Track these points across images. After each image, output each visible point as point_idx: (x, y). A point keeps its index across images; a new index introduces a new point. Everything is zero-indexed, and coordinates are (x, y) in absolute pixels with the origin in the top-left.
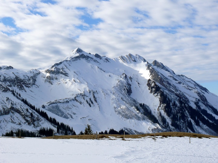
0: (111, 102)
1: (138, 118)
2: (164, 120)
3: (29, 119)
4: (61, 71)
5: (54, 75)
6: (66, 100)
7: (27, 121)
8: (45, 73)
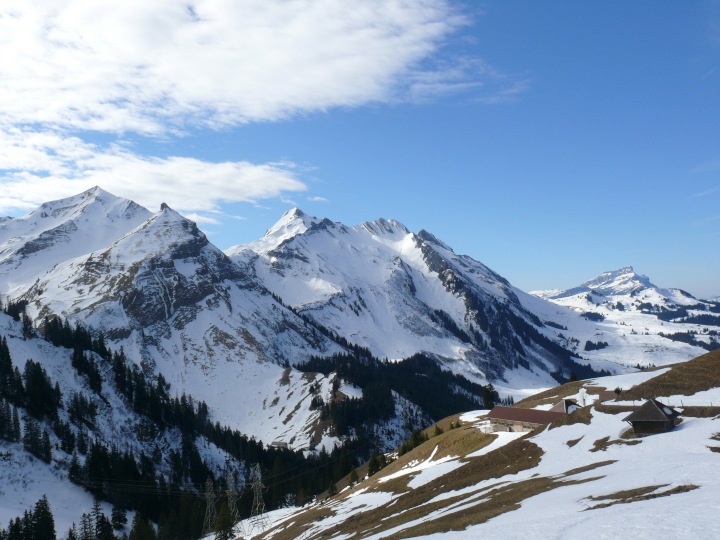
0: (389, 307)
1: (439, 335)
2: (478, 337)
3: (311, 339)
4: (296, 252)
5: (284, 261)
6: (318, 305)
7: (310, 342)
8: (267, 257)
